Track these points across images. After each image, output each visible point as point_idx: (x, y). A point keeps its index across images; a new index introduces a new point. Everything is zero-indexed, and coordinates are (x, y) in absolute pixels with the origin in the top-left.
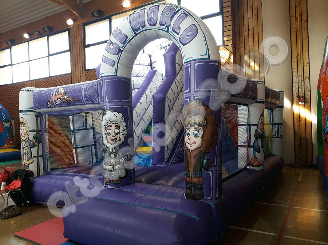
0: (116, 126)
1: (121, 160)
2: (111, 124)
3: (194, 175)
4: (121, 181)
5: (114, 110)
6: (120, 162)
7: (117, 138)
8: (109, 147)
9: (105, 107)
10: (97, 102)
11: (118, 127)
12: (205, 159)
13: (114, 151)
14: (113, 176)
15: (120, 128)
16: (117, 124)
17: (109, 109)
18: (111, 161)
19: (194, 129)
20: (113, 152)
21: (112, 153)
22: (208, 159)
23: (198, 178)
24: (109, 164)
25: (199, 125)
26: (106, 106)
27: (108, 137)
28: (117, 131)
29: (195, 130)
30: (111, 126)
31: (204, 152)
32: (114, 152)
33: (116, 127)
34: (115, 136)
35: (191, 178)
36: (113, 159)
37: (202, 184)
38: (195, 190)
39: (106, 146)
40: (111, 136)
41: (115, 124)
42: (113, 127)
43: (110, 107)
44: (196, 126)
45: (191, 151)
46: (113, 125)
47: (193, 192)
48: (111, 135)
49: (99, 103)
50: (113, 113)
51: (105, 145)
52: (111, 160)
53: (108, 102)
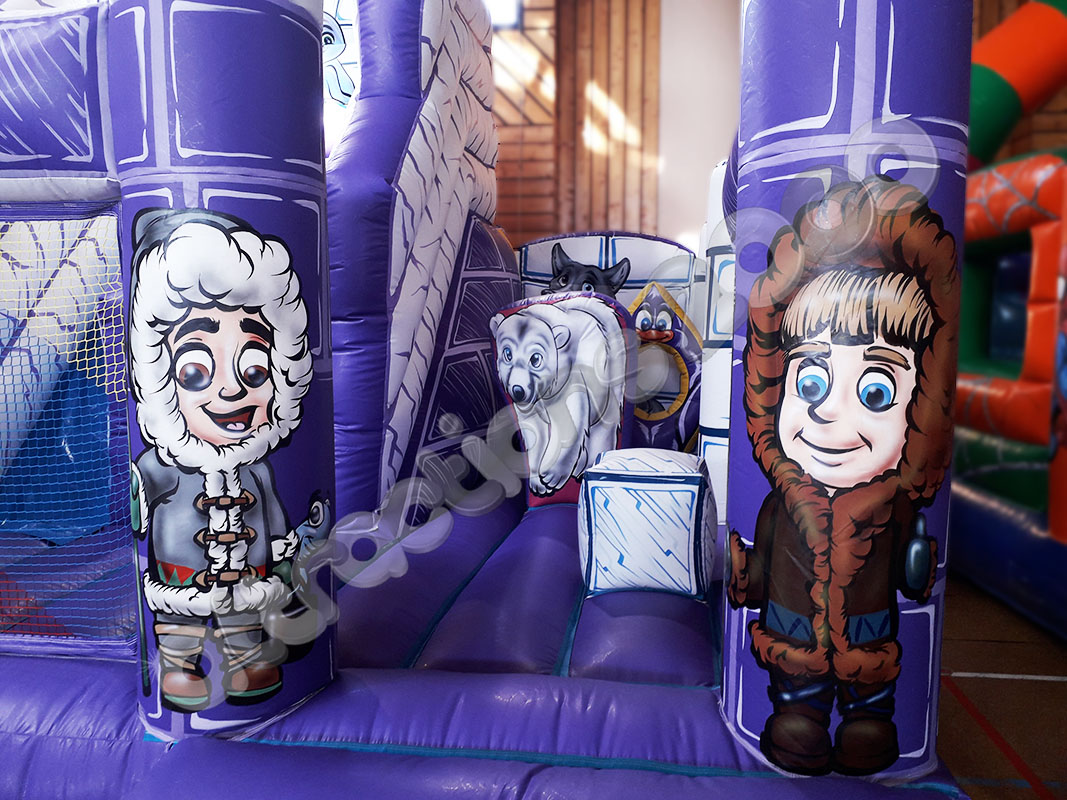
0: (247, 325)
1: (278, 547)
2: (214, 314)
3: (852, 630)
4: (281, 679)
5: (236, 218)
6: (276, 558)
7: (256, 407)
8: (197, 470)
9: (165, 192)
10: (88, 159)
11: (260, 334)
12: (913, 536)
13: (234, 492)
14: (226, 650)
15: (273, 344)
16: (256, 317)
17: (201, 208)
18: (212, 561)
19: (867, 358)
20: (224, 502)
21: (220, 508)
22: (927, 539)
23: (874, 647)
24: (200, 579)
25: (893, 338)
26: (177, 188)
27: (190, 399)
28: (255, 358)
29: (872, 364)
30: (213, 327)
31: (914, 496)
32: (234, 502)
33: (247, 337)
34: (243, 394)
35: (821, 650)
36: (228, 544)
37: (892, 685)
38: (847, 721)
39: (168, 461)
40: (210, 395)
41: (242, 315)
42: (230, 335)
43: (209, 193)
44: (880, 341)
45: (831, 492)
46: (230, 325)
47: (832, 730)
48: (214, 389)
49: (98, 166)
50: (230, 238)
51: (163, 454)
52: (212, 553)
53: (192, 161)
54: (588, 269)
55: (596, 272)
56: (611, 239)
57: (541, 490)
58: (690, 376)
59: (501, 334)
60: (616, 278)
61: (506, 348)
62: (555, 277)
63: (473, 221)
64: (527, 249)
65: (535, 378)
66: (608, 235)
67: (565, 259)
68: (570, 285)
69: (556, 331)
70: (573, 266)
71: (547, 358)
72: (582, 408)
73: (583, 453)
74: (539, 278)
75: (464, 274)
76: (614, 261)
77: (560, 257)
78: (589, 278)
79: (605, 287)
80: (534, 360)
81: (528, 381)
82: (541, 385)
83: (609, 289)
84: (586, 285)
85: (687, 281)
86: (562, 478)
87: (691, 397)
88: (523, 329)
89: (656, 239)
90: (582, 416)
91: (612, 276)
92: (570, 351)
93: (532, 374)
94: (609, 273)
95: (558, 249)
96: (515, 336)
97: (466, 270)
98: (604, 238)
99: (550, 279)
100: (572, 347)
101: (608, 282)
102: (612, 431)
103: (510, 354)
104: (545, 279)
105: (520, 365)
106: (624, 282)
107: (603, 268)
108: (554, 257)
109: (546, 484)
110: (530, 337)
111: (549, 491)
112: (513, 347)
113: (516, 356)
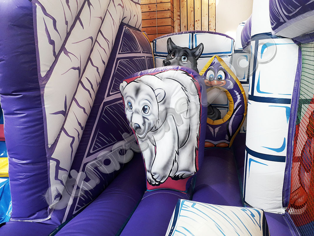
54: (185, 49)
55: (188, 51)
56: (194, 34)
57: (153, 182)
58: (235, 103)
59: (126, 94)
60: (197, 53)
61: (129, 102)
62: (169, 54)
63: (124, 28)
64: (156, 41)
65: (146, 120)
66: (193, 33)
67: (173, 45)
68: (176, 57)
69: (157, 92)
70: (177, 48)
71: (152, 108)
72: (174, 138)
73: (175, 164)
74: (162, 55)
75: (118, 56)
76: (196, 45)
77: (171, 45)
78: (184, 53)
79: (192, 57)
80: (144, 109)
81: (142, 122)
82: (150, 124)
83: (194, 58)
84: (183, 57)
85: (230, 52)
86: (164, 177)
87: (235, 113)
88: (137, 91)
89: (215, 33)
90: (174, 142)
91: (195, 52)
92: (166, 103)
93: (144, 118)
94: (194, 51)
95: (170, 41)
96: (133, 95)
97: (119, 54)
98: (191, 34)
99: (166, 55)
100: (167, 101)
101: (193, 55)
102: (193, 151)
103: (131, 106)
104: (164, 55)
105: (137, 112)
106: (201, 55)
107: (191, 49)
108: (168, 45)
109: (155, 180)
110: (141, 95)
111: (157, 183)
112: (132, 101)
113: (134, 107)
